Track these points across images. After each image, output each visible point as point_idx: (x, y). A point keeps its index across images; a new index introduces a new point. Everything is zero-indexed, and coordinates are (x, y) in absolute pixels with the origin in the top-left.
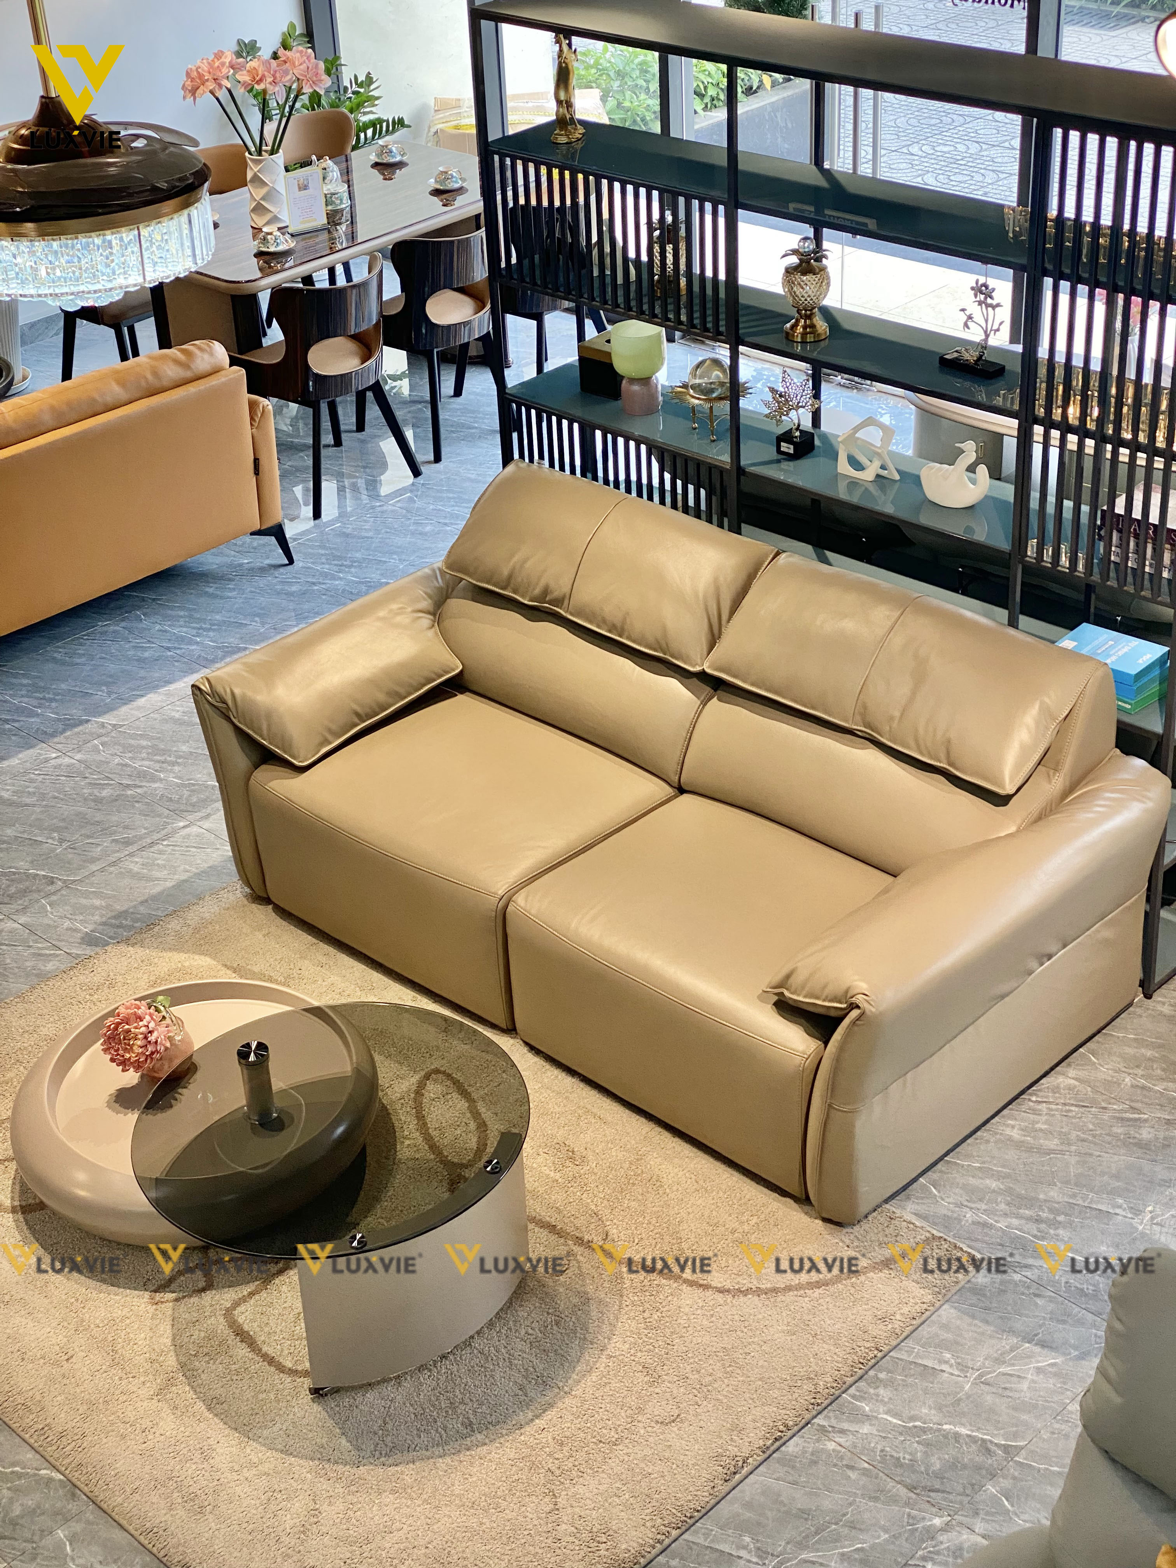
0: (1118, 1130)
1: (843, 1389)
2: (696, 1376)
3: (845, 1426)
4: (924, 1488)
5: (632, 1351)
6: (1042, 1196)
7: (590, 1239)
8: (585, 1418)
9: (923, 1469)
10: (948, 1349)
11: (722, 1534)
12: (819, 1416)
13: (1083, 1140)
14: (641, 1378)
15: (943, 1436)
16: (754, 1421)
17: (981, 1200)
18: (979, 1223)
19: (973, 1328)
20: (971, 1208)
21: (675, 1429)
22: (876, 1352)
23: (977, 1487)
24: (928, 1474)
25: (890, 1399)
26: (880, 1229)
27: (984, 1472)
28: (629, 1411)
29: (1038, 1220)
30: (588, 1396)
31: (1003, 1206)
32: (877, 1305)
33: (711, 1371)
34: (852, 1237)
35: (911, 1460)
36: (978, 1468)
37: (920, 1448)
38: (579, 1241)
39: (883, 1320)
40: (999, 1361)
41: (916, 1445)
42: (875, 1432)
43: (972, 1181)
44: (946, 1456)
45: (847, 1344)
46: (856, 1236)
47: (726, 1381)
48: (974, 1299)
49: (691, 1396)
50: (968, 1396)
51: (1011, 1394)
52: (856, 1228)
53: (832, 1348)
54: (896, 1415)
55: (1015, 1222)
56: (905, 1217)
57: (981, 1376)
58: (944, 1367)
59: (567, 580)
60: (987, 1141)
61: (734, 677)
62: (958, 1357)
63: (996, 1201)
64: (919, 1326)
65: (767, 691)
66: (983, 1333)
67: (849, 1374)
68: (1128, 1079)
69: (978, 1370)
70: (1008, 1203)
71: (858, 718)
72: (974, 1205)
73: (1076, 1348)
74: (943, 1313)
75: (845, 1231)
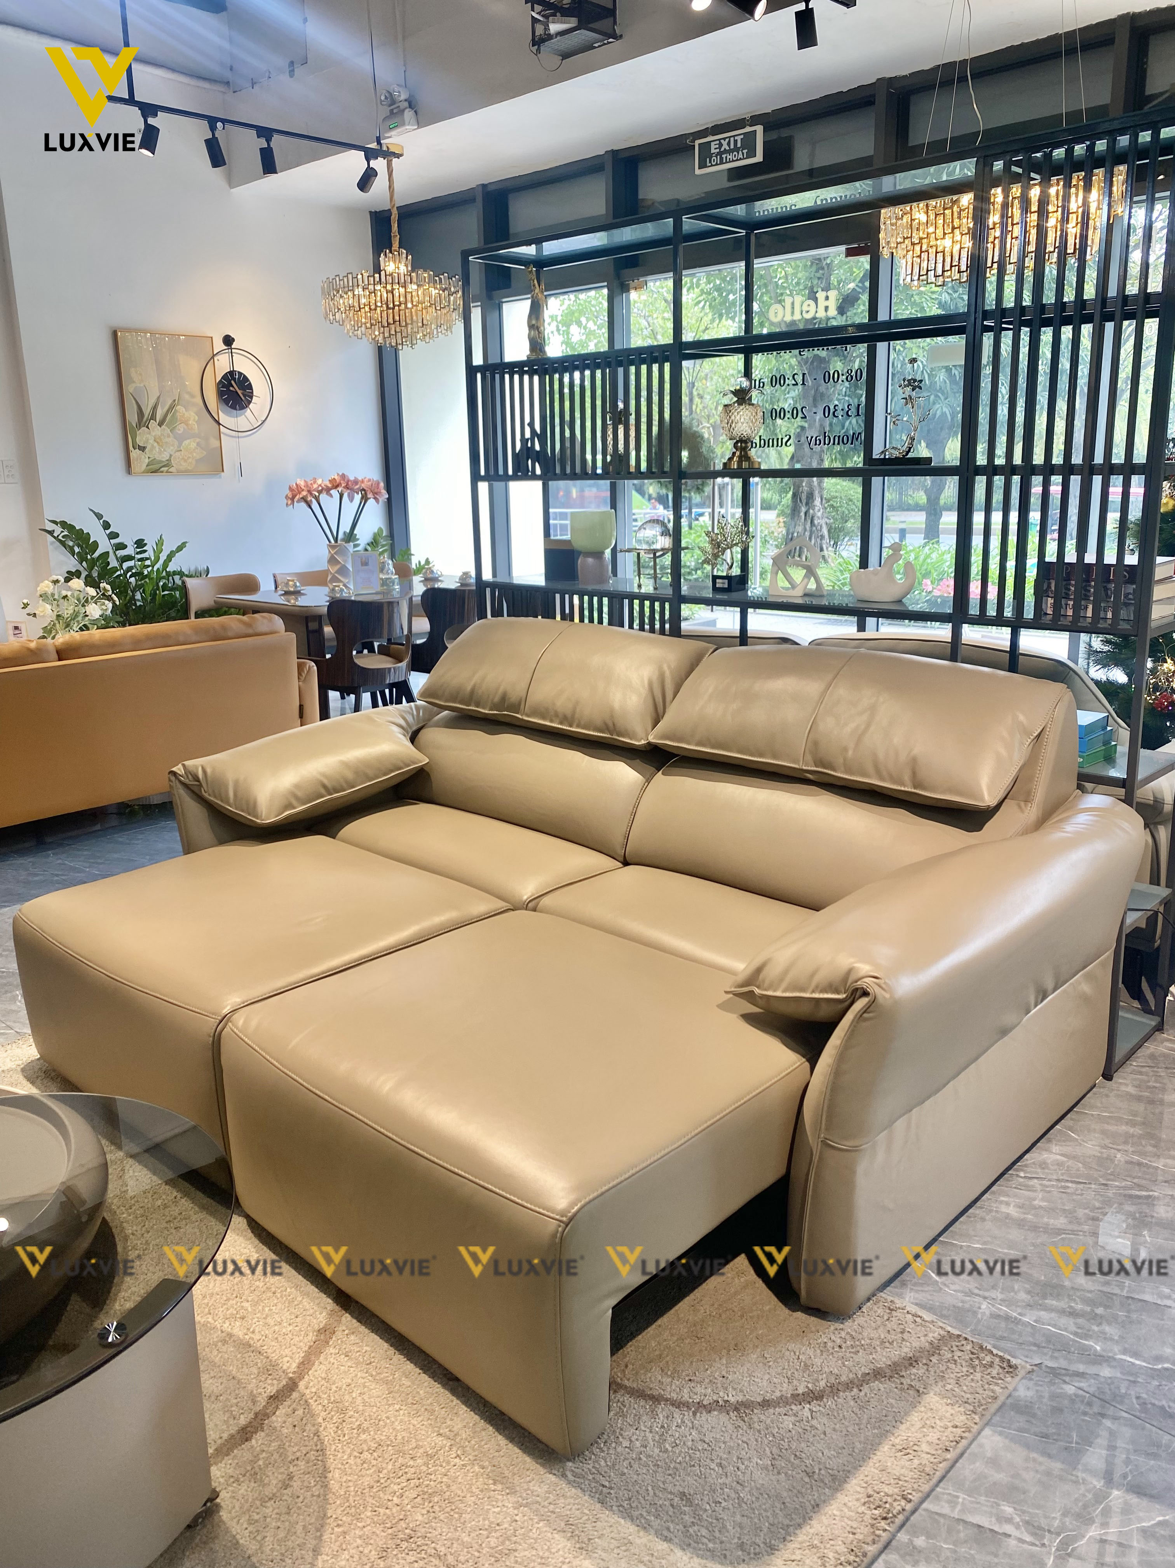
0: (1130, 1208)
6: (1067, 1284)
10: (1006, 1499)
13: (1093, 1219)
18: (999, 1316)
19: (1031, 1464)
20: (985, 1298)
26: (879, 1323)
31: (1023, 1295)
34: (842, 1333)
39: (904, 1451)
40: (1085, 1518)
46: (848, 1333)
48: (1020, 1420)
52: (847, 1323)
55: (1044, 1315)
56: (908, 1309)
57: (1065, 1544)
58: (1008, 1529)
59: (524, 685)
60: (983, 1219)
61: (679, 742)
62: (1024, 1512)
63: (1013, 1290)
64: (956, 1461)
65: (713, 747)
66: (1048, 1473)
67: (869, 1539)
68: (1119, 1156)
69: (1058, 1534)
70: (1029, 1292)
71: (809, 757)
72: (987, 1294)
74: (985, 1441)
75: (833, 1326)
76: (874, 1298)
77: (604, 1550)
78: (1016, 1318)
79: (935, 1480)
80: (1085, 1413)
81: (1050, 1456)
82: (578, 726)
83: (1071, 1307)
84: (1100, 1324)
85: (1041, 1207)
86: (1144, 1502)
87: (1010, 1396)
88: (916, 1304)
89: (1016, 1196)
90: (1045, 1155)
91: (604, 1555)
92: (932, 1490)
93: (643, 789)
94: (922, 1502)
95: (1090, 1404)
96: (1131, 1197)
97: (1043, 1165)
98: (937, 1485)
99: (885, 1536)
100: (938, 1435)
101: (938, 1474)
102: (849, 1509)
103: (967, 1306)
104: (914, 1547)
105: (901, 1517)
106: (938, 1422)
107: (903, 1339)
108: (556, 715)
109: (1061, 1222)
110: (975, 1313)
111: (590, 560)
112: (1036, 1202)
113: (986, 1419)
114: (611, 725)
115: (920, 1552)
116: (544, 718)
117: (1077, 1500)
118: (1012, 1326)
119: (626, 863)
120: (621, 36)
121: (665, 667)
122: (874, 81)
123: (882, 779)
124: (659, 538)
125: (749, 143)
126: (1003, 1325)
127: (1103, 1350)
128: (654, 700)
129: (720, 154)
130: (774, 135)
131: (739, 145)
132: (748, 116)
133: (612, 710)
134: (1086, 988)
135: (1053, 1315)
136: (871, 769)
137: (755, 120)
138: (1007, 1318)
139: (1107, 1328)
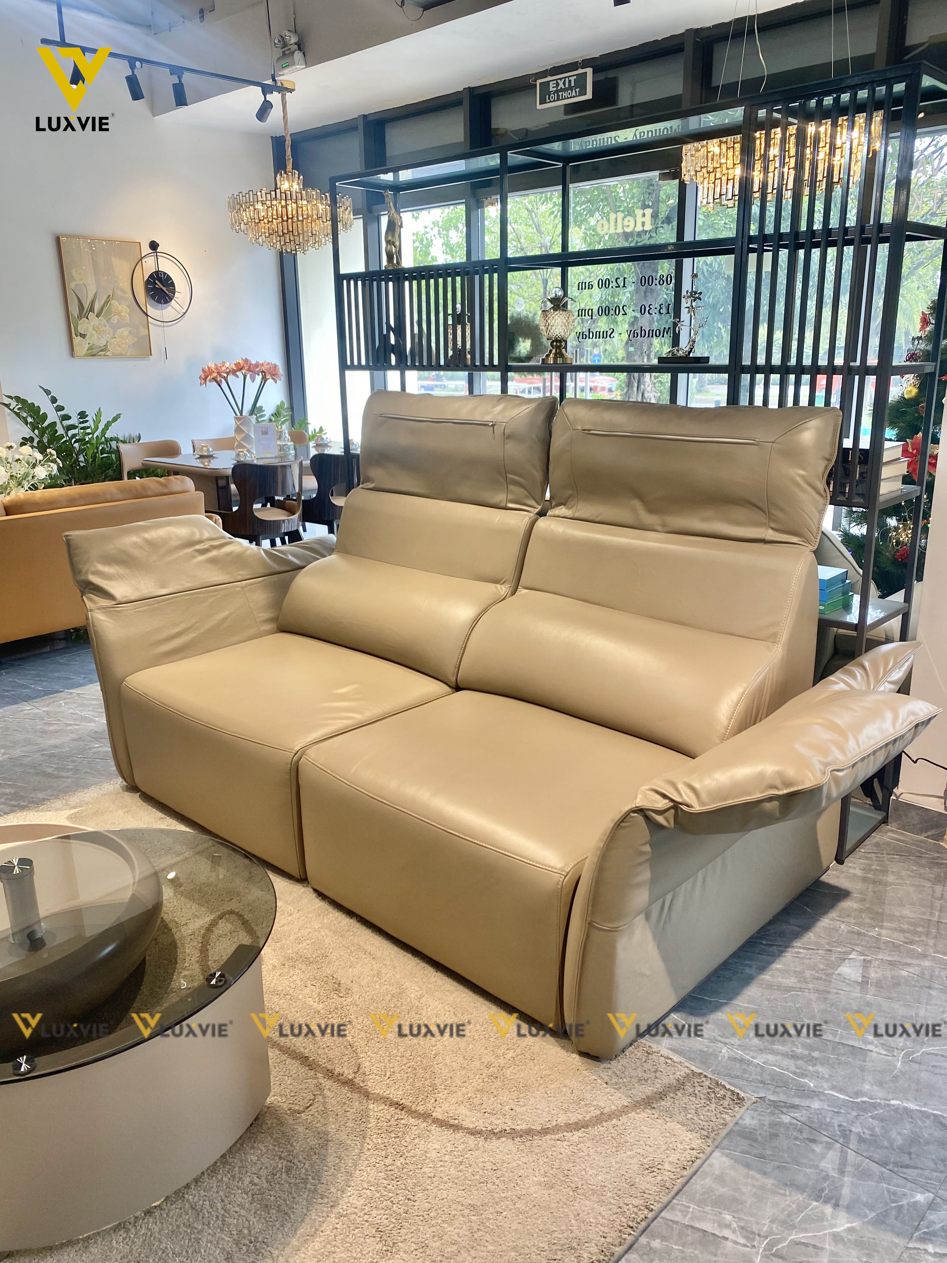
5: (367, 1209)
7: (341, 1072)
10: (727, 1208)
13: (817, 978)
17: (734, 1035)
18: (735, 1058)
19: (750, 1180)
20: (725, 1044)
22: (646, 1212)
26: (638, 1064)
29: (794, 1056)
31: (756, 1041)
32: (642, 1151)
33: (455, 1237)
34: (610, 1072)
38: (330, 1074)
39: (650, 1169)
40: (788, 1225)
45: (612, 1201)
46: (614, 1072)
48: (744, 1144)
52: (614, 1063)
53: (596, 1206)
55: (771, 1058)
56: (662, 1052)
57: (770, 1245)
58: (726, 1233)
60: (730, 979)
62: (740, 1219)
64: (691, 1178)
66: (762, 1188)
67: (617, 1242)
68: (842, 925)
69: (766, 1237)
72: (727, 1041)
73: (872, 1208)
74: (714, 1161)
75: (603, 1066)
76: (636, 1044)
78: (748, 1060)
79: (673, 1193)
80: (796, 1139)
81: (765, 1174)
83: (792, 1051)
84: (814, 1065)
85: (777, 969)
86: (837, 1212)
87: (736, 1123)
88: (670, 1049)
90: (784, 926)
92: (670, 1202)
94: (661, 1211)
95: (801, 1131)
96: (848, 960)
97: (782, 934)
98: (673, 1198)
99: (630, 1239)
100: (677, 1156)
101: (676, 1188)
102: (603, 1217)
103: (711, 1050)
104: (651, 1248)
105: (644, 1224)
106: (679, 1145)
107: (656, 1078)
109: (791, 981)
110: (716, 1056)
112: (774, 966)
113: (716, 1143)
115: (655, 1252)
117: (783, 1210)
118: (744, 1066)
119: (457, 688)
122: (683, 31)
125: (581, 83)
126: (738, 1065)
127: (815, 1086)
129: (557, 92)
130: (601, 76)
131: (573, 85)
132: (580, 60)
135: (779, 1058)
137: (586, 63)
138: (742, 1060)
139: (820, 1068)
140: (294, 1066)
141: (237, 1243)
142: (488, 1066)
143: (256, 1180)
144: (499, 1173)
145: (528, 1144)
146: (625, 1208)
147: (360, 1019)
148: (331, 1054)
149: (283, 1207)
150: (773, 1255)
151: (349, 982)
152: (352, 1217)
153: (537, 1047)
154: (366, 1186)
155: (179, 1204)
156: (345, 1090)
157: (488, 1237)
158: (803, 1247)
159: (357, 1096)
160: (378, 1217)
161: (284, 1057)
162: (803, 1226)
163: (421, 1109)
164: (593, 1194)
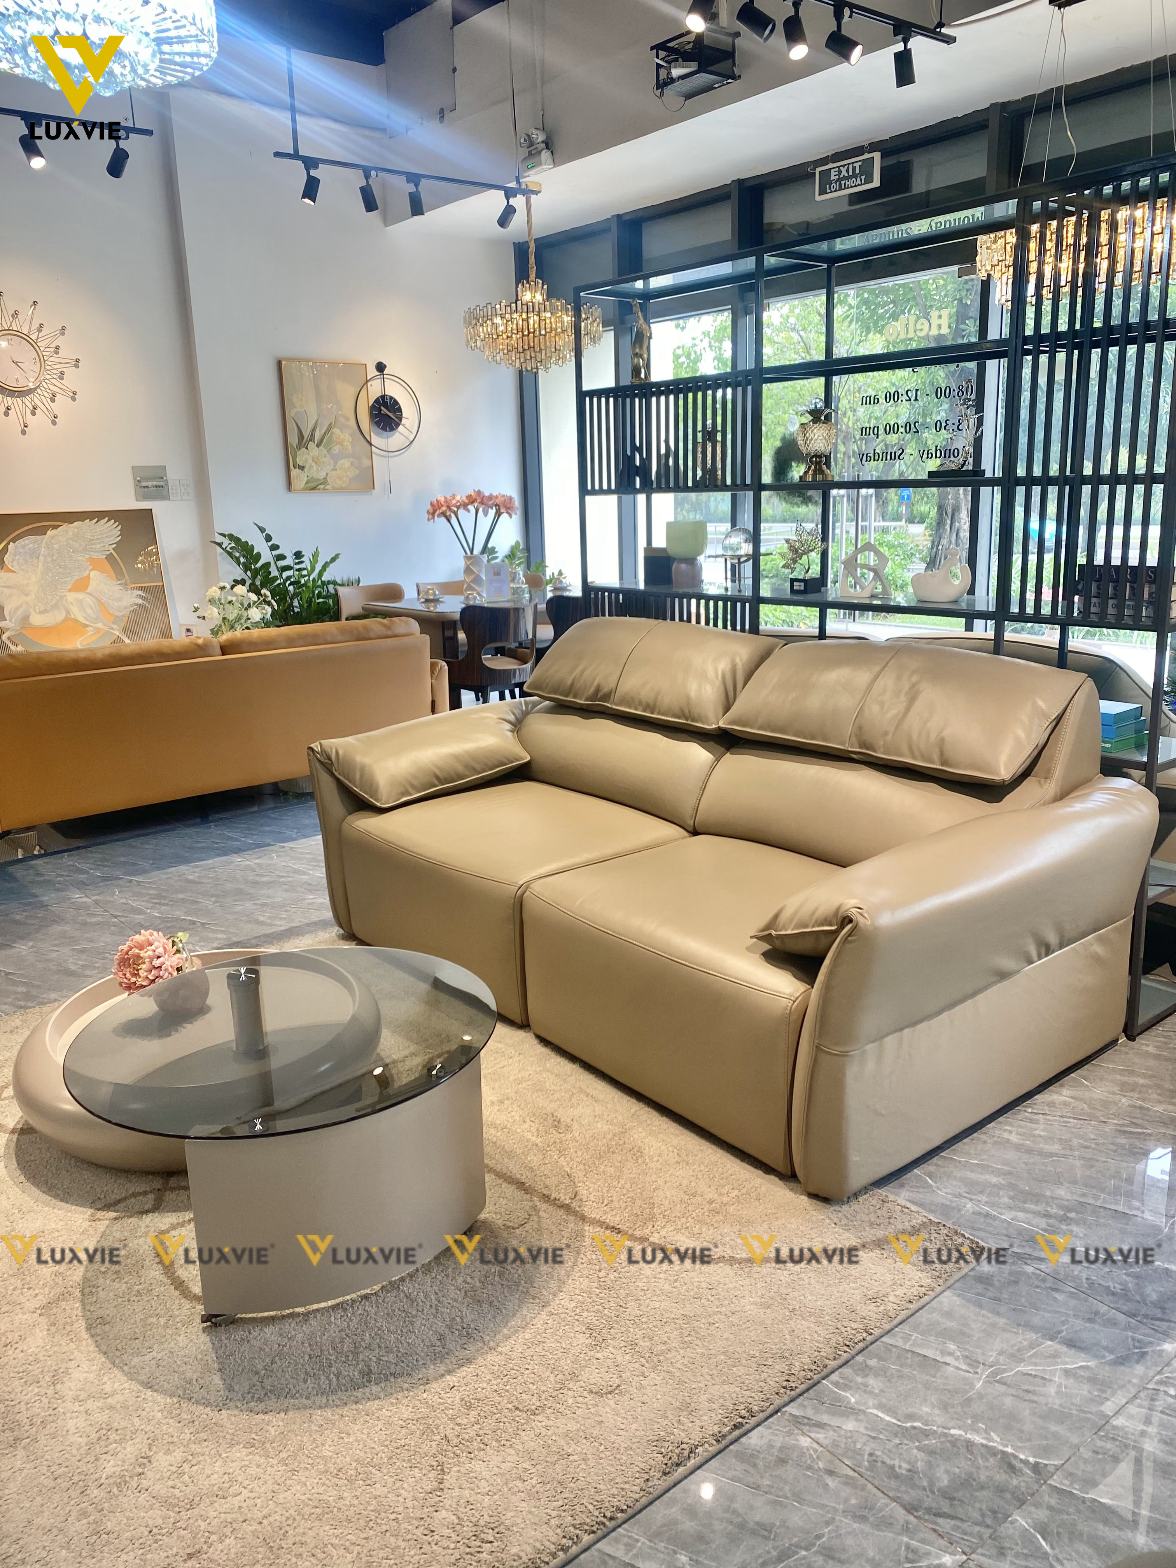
0: (1122, 1140)
1: (823, 1374)
2: (647, 1344)
3: (825, 1418)
4: (929, 1510)
5: (578, 1311)
6: (1048, 1193)
7: (557, 1197)
8: (505, 1379)
9: (925, 1483)
10: (952, 1339)
11: (651, 1548)
12: (792, 1404)
13: (1086, 1147)
14: (582, 1339)
15: (950, 1442)
16: (710, 1401)
17: (981, 1192)
18: (980, 1213)
19: (980, 1318)
20: (971, 1200)
21: (612, 1403)
22: (865, 1335)
23: (999, 1516)
24: (933, 1492)
25: (882, 1391)
26: (871, 1210)
27: (1008, 1496)
28: (560, 1376)
29: (1047, 1215)
30: (514, 1355)
31: (1006, 1200)
32: (867, 1285)
33: (666, 1339)
34: (840, 1215)
35: (909, 1471)
36: (1000, 1490)
37: (920, 1455)
38: (546, 1198)
39: (873, 1299)
40: (1017, 1357)
41: (915, 1451)
42: (862, 1430)
43: (970, 1175)
44: (957, 1470)
45: (830, 1323)
46: (845, 1215)
47: (682, 1351)
48: (980, 1288)
49: (637, 1365)
50: (981, 1396)
51: (1035, 1398)
52: (845, 1207)
53: (812, 1326)
54: (890, 1411)
55: (1021, 1215)
56: (900, 1202)
57: (995, 1374)
58: (948, 1359)
59: (615, 678)
60: (985, 1142)
61: (744, 726)
62: (965, 1350)
63: (998, 1195)
64: (917, 1311)
65: (772, 731)
66: (994, 1325)
67: (831, 1357)
68: (1124, 1100)
69: (991, 1366)
70: (1011, 1198)
71: (854, 739)
72: (974, 1197)
73: (1111, 1352)
74: (945, 1300)
75: (832, 1209)
76: (870, 1191)
77: (614, 1347)
78: (995, 1216)
79: (895, 1322)
80: (1038, 1287)
81: (998, 1314)
82: (659, 713)
83: (1046, 1210)
84: (1069, 1224)
85: (1040, 1136)
86: (1072, 1352)
87: (973, 1269)
88: (909, 1200)
89: (1020, 1127)
90: (1055, 1097)
91: (613, 1351)
92: (892, 1329)
93: (713, 768)
94: (882, 1337)
95: (1044, 1281)
96: (1125, 1132)
97: (1051, 1104)
98: (896, 1326)
99: (845, 1356)
100: (905, 1291)
101: (899, 1319)
102: (819, 1335)
103: (954, 1205)
104: (867, 1366)
105: (861, 1345)
106: (907, 1282)
107: (890, 1223)
108: (640, 703)
109: (1056, 1148)
110: (960, 1210)
111: (683, 566)
112: (1037, 1132)
113: (948, 1284)
114: (686, 711)
115: (870, 1369)
116: (630, 707)
117: (1013, 1345)
118: (991, 1221)
119: (695, 833)
120: (739, 77)
121: (738, 660)
122: (988, 105)
123: (914, 758)
124: (743, 545)
125: (866, 171)
126: (982, 1219)
128: (726, 689)
129: (839, 180)
130: (892, 161)
131: (857, 171)
132: (866, 143)
133: (688, 697)
134: (1098, 949)
135: (1028, 1216)
136: (905, 749)
137: (873, 147)
138: (987, 1215)
139: (1074, 1228)
140: (509, 1190)
141: (450, 1328)
142: (711, 1202)
143: (469, 1280)
144: (714, 1292)
145: (746, 1270)
146: (843, 1329)
147: (580, 1153)
148: (548, 1181)
149: (496, 1303)
150: (997, 1381)
151: (569, 1120)
152: (563, 1316)
153: (764, 1188)
154: (578, 1292)
155: (394, 1293)
156: (561, 1212)
157: (699, 1343)
158: (1031, 1379)
159: (572, 1218)
160: (589, 1317)
161: (500, 1181)
162: (1033, 1360)
163: (638, 1233)
164: (810, 1316)
